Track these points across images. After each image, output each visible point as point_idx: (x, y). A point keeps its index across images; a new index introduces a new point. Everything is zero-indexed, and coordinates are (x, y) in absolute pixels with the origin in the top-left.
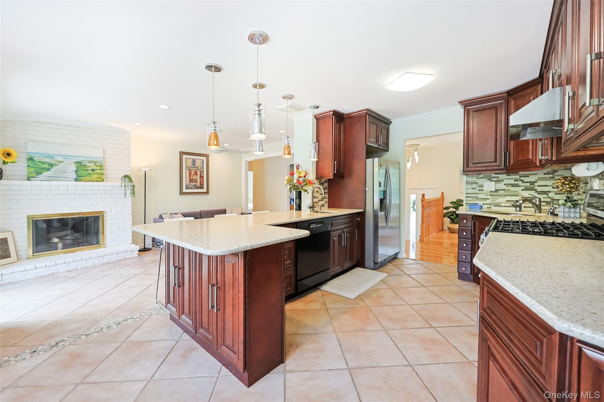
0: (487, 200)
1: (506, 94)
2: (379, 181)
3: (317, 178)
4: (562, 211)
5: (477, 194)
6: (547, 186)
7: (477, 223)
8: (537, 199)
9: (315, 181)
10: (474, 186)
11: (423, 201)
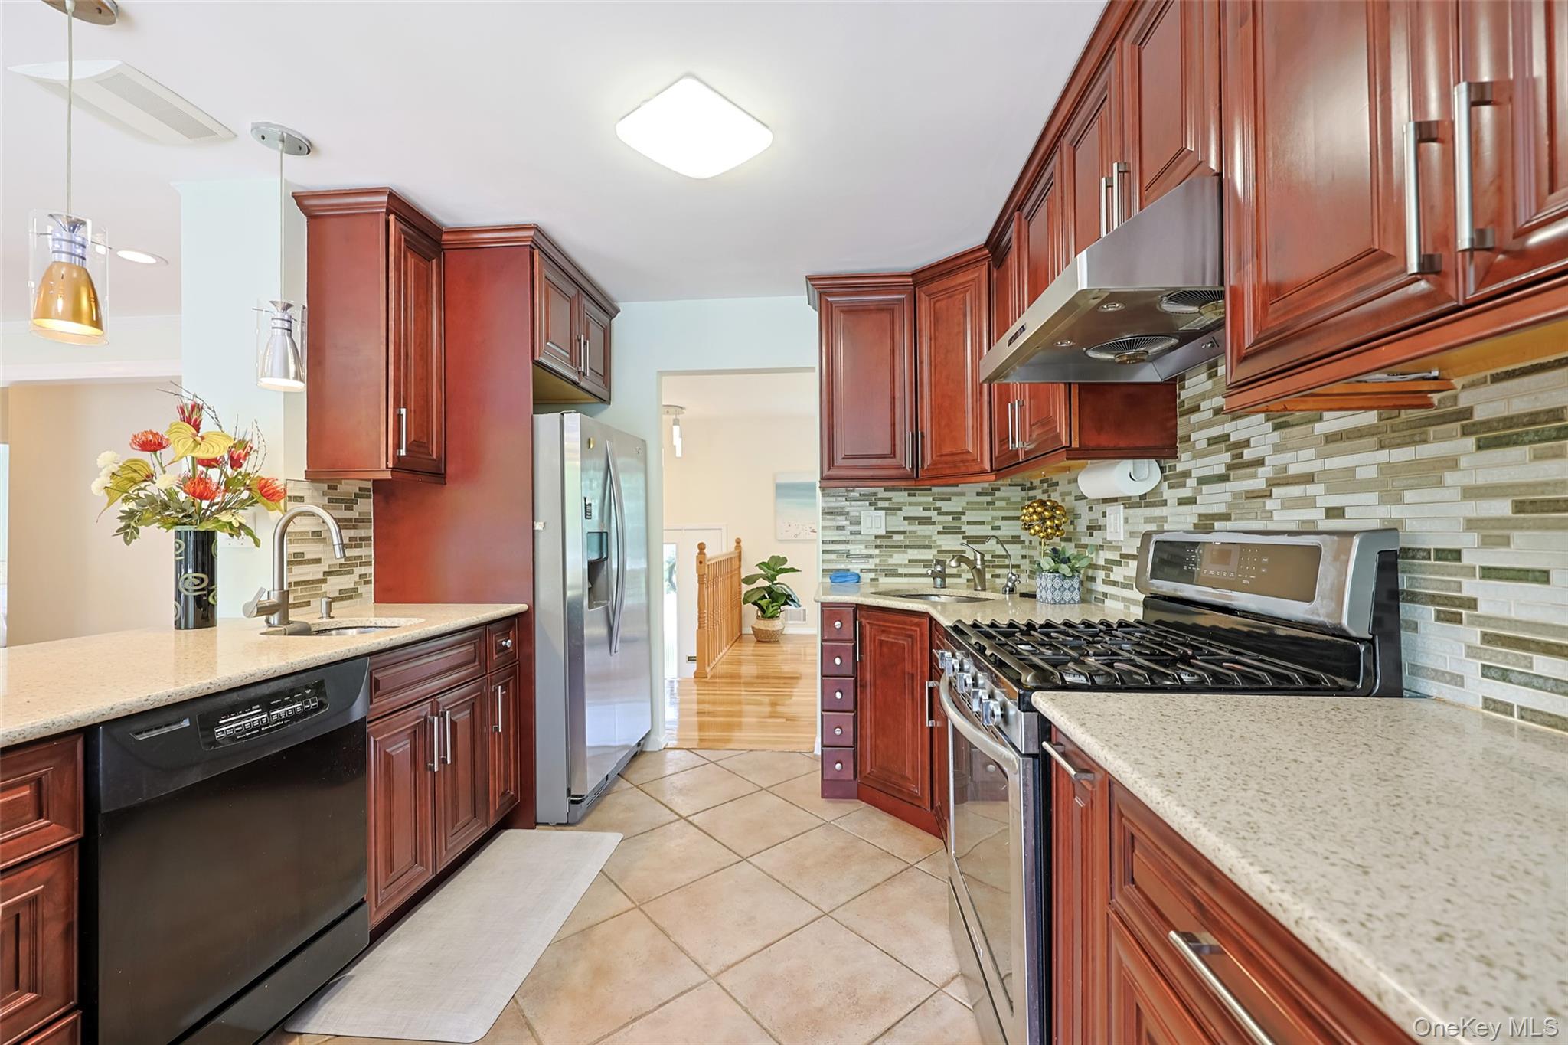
0: (870, 560)
1: (911, 280)
2: (585, 499)
3: (312, 476)
4: (1049, 586)
5: (847, 542)
7: (868, 626)
8: (979, 556)
10: (841, 521)
11: (701, 563)
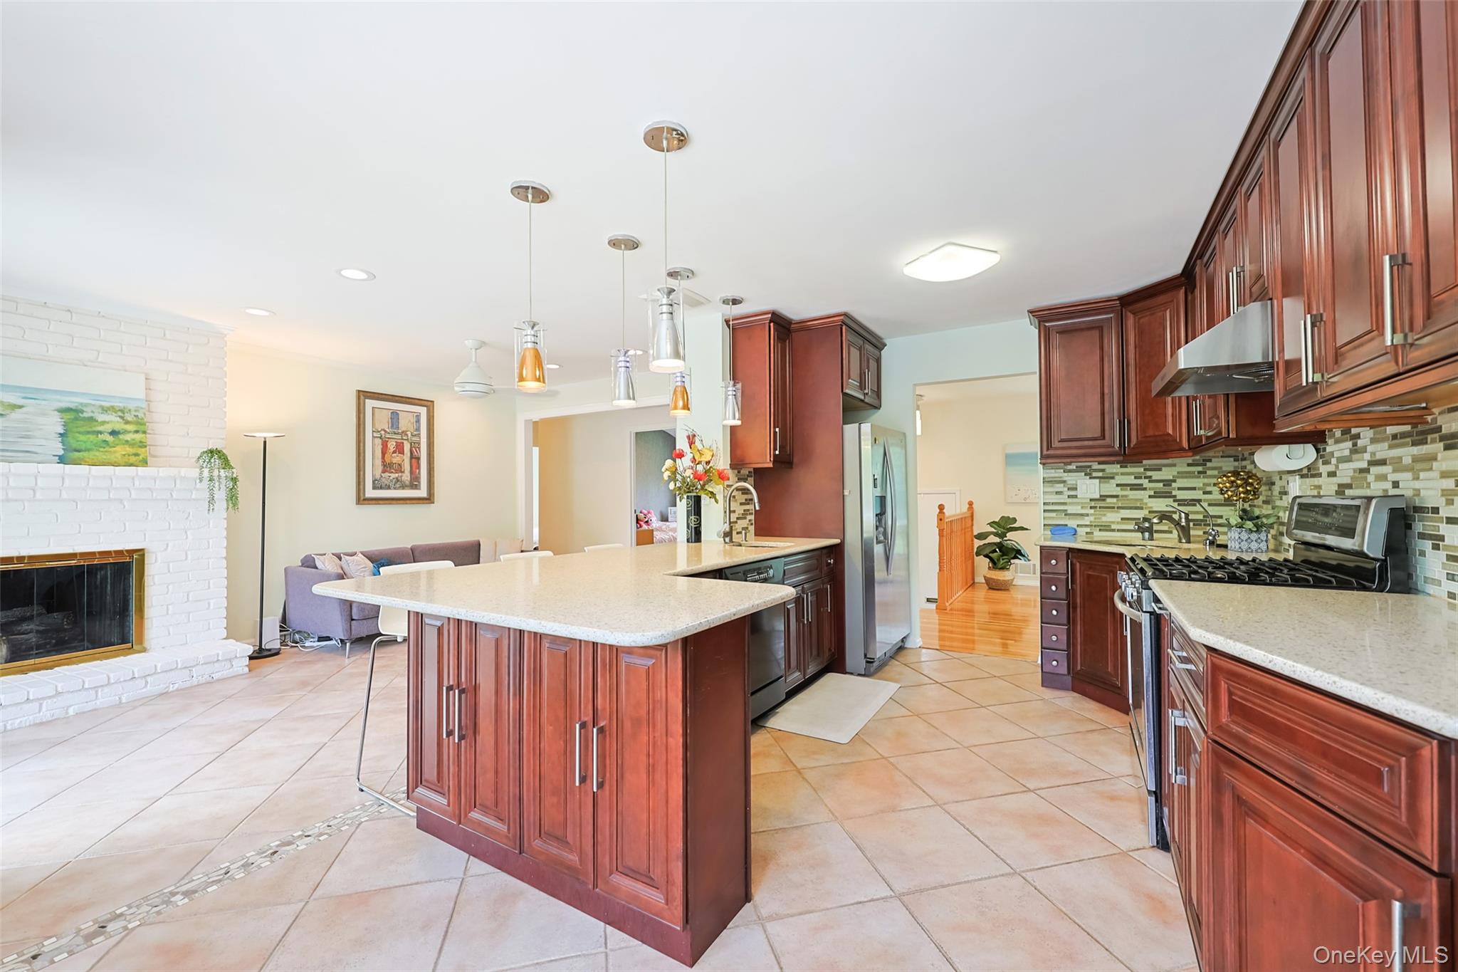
0: (1086, 518)
1: (1118, 302)
2: (874, 476)
3: (733, 466)
4: (1237, 538)
5: (1064, 504)
6: (1194, 489)
7: (1078, 564)
8: (1183, 515)
9: (731, 474)
10: (1060, 487)
11: (941, 520)
